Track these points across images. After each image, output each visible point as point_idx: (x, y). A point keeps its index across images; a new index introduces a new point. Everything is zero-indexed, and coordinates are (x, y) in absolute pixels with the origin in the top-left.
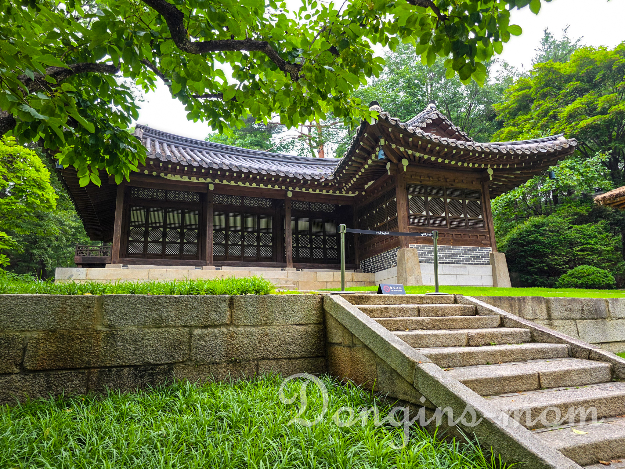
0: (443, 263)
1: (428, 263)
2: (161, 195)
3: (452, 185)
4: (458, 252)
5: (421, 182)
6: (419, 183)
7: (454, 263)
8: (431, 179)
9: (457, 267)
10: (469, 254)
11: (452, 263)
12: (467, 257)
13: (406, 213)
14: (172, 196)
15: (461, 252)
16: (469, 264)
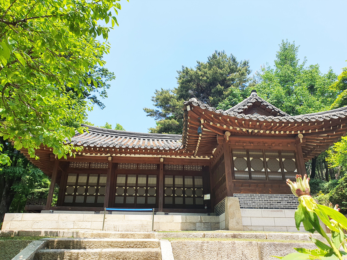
0: (263, 208)
1: (249, 208)
2: (86, 165)
3: (270, 148)
4: (276, 199)
5: (243, 147)
6: (242, 148)
7: (273, 208)
8: (252, 145)
9: (275, 211)
10: (285, 201)
11: (270, 208)
12: (284, 203)
13: (230, 170)
14: (93, 166)
15: (279, 199)
16: (286, 208)
